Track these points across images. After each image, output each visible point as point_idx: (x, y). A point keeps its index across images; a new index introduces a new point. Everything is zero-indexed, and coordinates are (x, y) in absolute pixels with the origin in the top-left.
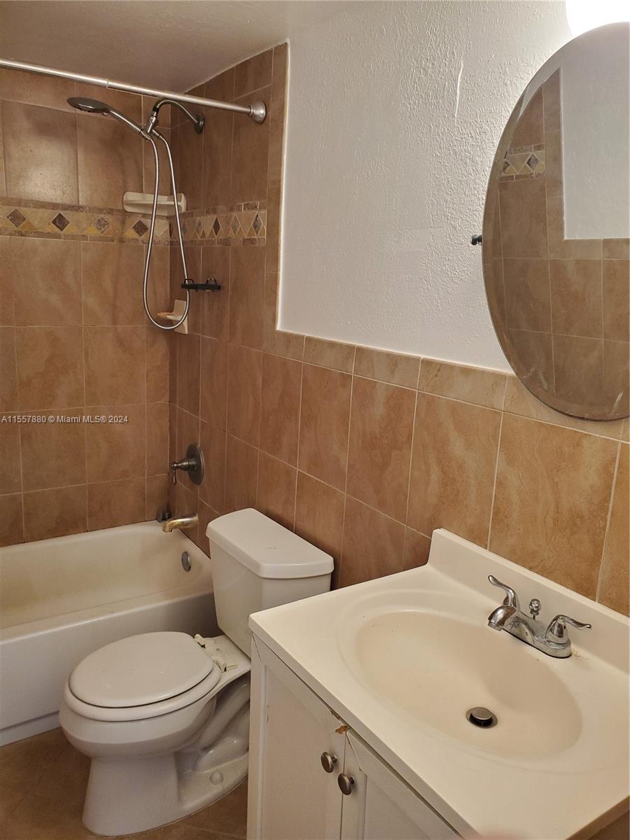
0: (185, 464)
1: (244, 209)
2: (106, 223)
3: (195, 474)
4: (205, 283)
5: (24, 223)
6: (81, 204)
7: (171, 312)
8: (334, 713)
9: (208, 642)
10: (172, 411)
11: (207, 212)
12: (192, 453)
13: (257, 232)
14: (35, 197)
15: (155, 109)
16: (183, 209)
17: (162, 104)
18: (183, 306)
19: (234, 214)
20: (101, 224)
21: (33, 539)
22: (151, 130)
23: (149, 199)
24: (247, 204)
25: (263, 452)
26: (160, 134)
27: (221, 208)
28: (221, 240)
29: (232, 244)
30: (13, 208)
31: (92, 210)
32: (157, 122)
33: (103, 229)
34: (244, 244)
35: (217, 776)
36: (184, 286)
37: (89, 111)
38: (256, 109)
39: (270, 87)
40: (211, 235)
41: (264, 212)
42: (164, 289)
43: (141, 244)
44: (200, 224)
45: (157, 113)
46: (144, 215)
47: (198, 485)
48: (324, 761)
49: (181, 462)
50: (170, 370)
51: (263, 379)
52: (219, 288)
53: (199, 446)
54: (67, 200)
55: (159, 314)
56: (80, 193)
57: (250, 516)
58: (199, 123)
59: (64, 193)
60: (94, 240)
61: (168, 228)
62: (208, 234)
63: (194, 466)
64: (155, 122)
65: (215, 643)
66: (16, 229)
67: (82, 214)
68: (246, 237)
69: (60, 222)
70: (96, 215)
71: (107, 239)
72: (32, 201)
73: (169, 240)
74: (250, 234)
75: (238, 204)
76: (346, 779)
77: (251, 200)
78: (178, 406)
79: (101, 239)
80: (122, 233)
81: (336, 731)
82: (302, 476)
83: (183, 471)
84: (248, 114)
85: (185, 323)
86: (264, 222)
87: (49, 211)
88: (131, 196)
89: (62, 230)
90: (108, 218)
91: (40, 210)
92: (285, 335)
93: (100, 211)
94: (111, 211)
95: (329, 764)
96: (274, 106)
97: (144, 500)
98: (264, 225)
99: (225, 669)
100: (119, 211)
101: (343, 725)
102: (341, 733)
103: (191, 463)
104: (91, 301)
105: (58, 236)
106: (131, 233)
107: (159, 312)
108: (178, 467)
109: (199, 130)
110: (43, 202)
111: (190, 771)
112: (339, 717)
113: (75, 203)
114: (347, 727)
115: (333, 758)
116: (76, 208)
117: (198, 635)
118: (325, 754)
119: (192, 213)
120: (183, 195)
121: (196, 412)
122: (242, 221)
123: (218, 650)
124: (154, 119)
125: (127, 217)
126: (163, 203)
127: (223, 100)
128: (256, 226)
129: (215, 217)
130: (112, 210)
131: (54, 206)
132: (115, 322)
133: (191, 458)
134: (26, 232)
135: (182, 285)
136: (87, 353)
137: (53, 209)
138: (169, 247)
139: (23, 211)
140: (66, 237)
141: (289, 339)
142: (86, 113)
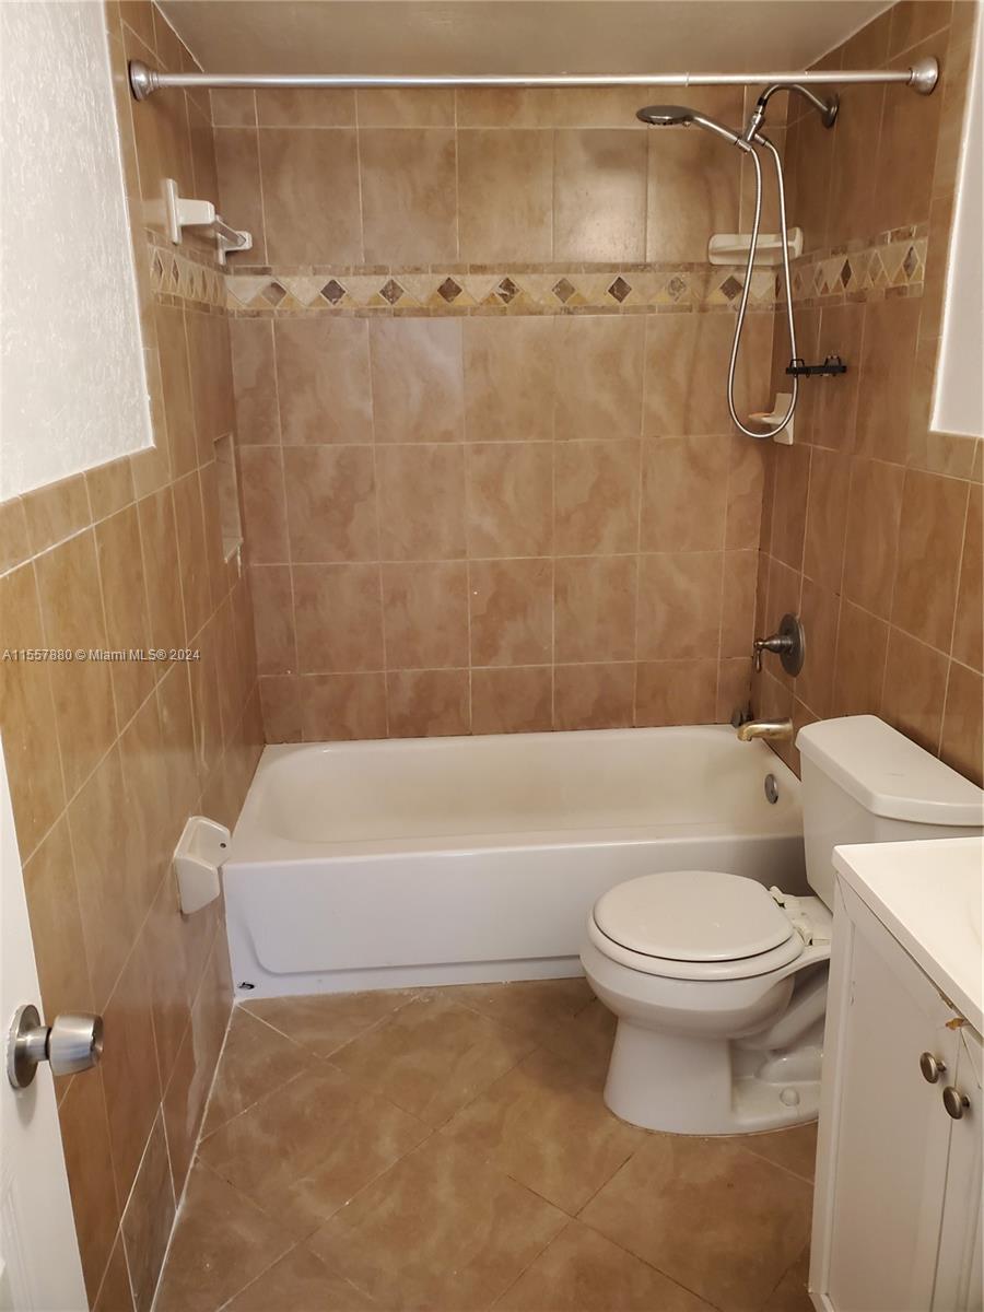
0: (775, 642)
1: (892, 240)
2: (683, 285)
3: (790, 658)
4: (823, 364)
5: (573, 296)
6: (648, 260)
7: (770, 412)
8: (944, 997)
9: (789, 900)
10: (763, 562)
11: (833, 253)
12: (788, 627)
13: (909, 276)
14: (588, 258)
15: (762, 102)
16: (798, 252)
17: (773, 92)
18: (786, 401)
19: (876, 251)
20: (675, 286)
21: (563, 729)
22: (753, 136)
23: (744, 241)
24: (898, 232)
25: (897, 627)
26: (766, 140)
27: (855, 242)
28: (852, 294)
29: (868, 300)
30: (560, 277)
31: (664, 266)
32: (762, 122)
33: (677, 294)
34: (887, 298)
35: (791, 1095)
36: (791, 371)
37: (665, 124)
38: (921, 73)
39: (948, 31)
40: (838, 288)
41: (924, 241)
42: (761, 378)
43: (731, 311)
44: (821, 272)
45: (764, 106)
46: (739, 268)
47: (795, 676)
48: (925, 1066)
49: (769, 639)
50: (763, 501)
51: (904, 510)
52: (844, 370)
53: (798, 617)
54: (630, 258)
55: (750, 416)
56: (649, 245)
57: (869, 727)
58: (830, 110)
59: (626, 248)
60: (664, 312)
61: (773, 283)
62: (832, 286)
63: (789, 647)
64: (760, 122)
65: (800, 903)
66: (562, 305)
67: (648, 274)
68: (891, 285)
69: (619, 290)
70: (668, 274)
71: (682, 309)
72: (584, 263)
73: (774, 302)
74: (899, 278)
75: (883, 233)
76: (957, 1098)
77: (903, 225)
78: (771, 556)
79: (674, 309)
80: (705, 297)
81: (947, 1025)
82: (957, 669)
83: (774, 654)
84: (907, 82)
85: (790, 428)
86: (921, 256)
87: (607, 275)
88: (722, 241)
89: (620, 300)
90: (685, 277)
91: (594, 276)
92: (944, 438)
93: (675, 267)
94: (689, 267)
95: (932, 1071)
96: (951, 61)
97: (714, 692)
98: (921, 264)
99: (811, 943)
100: (701, 265)
101: (957, 1017)
102: (953, 1028)
103: (784, 642)
104: (656, 402)
105: (614, 310)
106: (717, 297)
107: (752, 413)
108: (763, 646)
109: (829, 122)
110: (598, 264)
111: (752, 1077)
112: (952, 1006)
113: (640, 260)
114: (962, 1021)
115: (939, 1064)
116: (642, 267)
117: (774, 888)
118: (926, 1055)
119: (811, 257)
120: (798, 230)
121: (797, 564)
122: (885, 260)
123: (803, 914)
124: (759, 116)
125: (713, 273)
126: (766, 246)
127: (870, 67)
128: (908, 266)
129: (846, 257)
130: (691, 264)
131: (613, 267)
132: (686, 431)
133: (786, 634)
134: (575, 308)
135: (787, 370)
136: (645, 476)
137: (611, 272)
138: (773, 313)
139: (573, 279)
140: (626, 311)
141: (949, 444)
142: (662, 127)
